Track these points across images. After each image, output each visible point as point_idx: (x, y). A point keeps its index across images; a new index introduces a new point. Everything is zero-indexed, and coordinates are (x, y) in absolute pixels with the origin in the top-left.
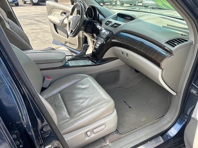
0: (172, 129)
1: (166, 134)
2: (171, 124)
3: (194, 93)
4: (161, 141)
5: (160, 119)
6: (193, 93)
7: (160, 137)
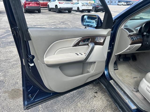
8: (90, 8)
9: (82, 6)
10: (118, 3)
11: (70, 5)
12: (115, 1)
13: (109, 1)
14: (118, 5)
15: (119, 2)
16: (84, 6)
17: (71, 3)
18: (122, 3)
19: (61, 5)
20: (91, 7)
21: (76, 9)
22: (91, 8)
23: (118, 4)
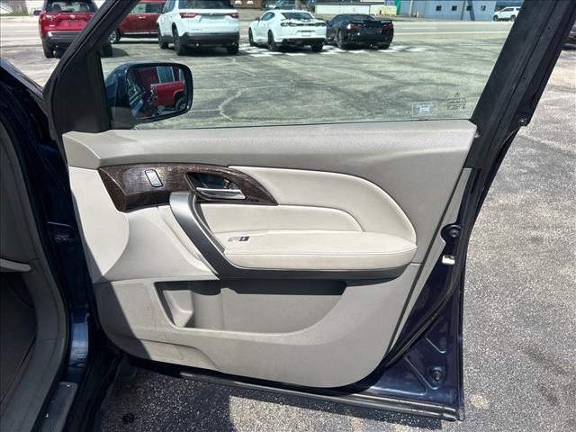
0: (75, 344)
1: (71, 363)
2: (64, 338)
3: (65, 239)
4: (71, 387)
5: (30, 353)
6: (63, 242)
7: (63, 383)
8: (313, 36)
9: (282, 25)
10: (496, 10)
11: (227, 24)
12: (483, 3)
13: (459, 5)
14: (496, 18)
15: (500, 7)
16: (289, 27)
17: (230, 15)
18: (512, 10)
19: (186, 25)
20: (320, 27)
21: (265, 39)
22: (319, 32)
23: (496, 16)
